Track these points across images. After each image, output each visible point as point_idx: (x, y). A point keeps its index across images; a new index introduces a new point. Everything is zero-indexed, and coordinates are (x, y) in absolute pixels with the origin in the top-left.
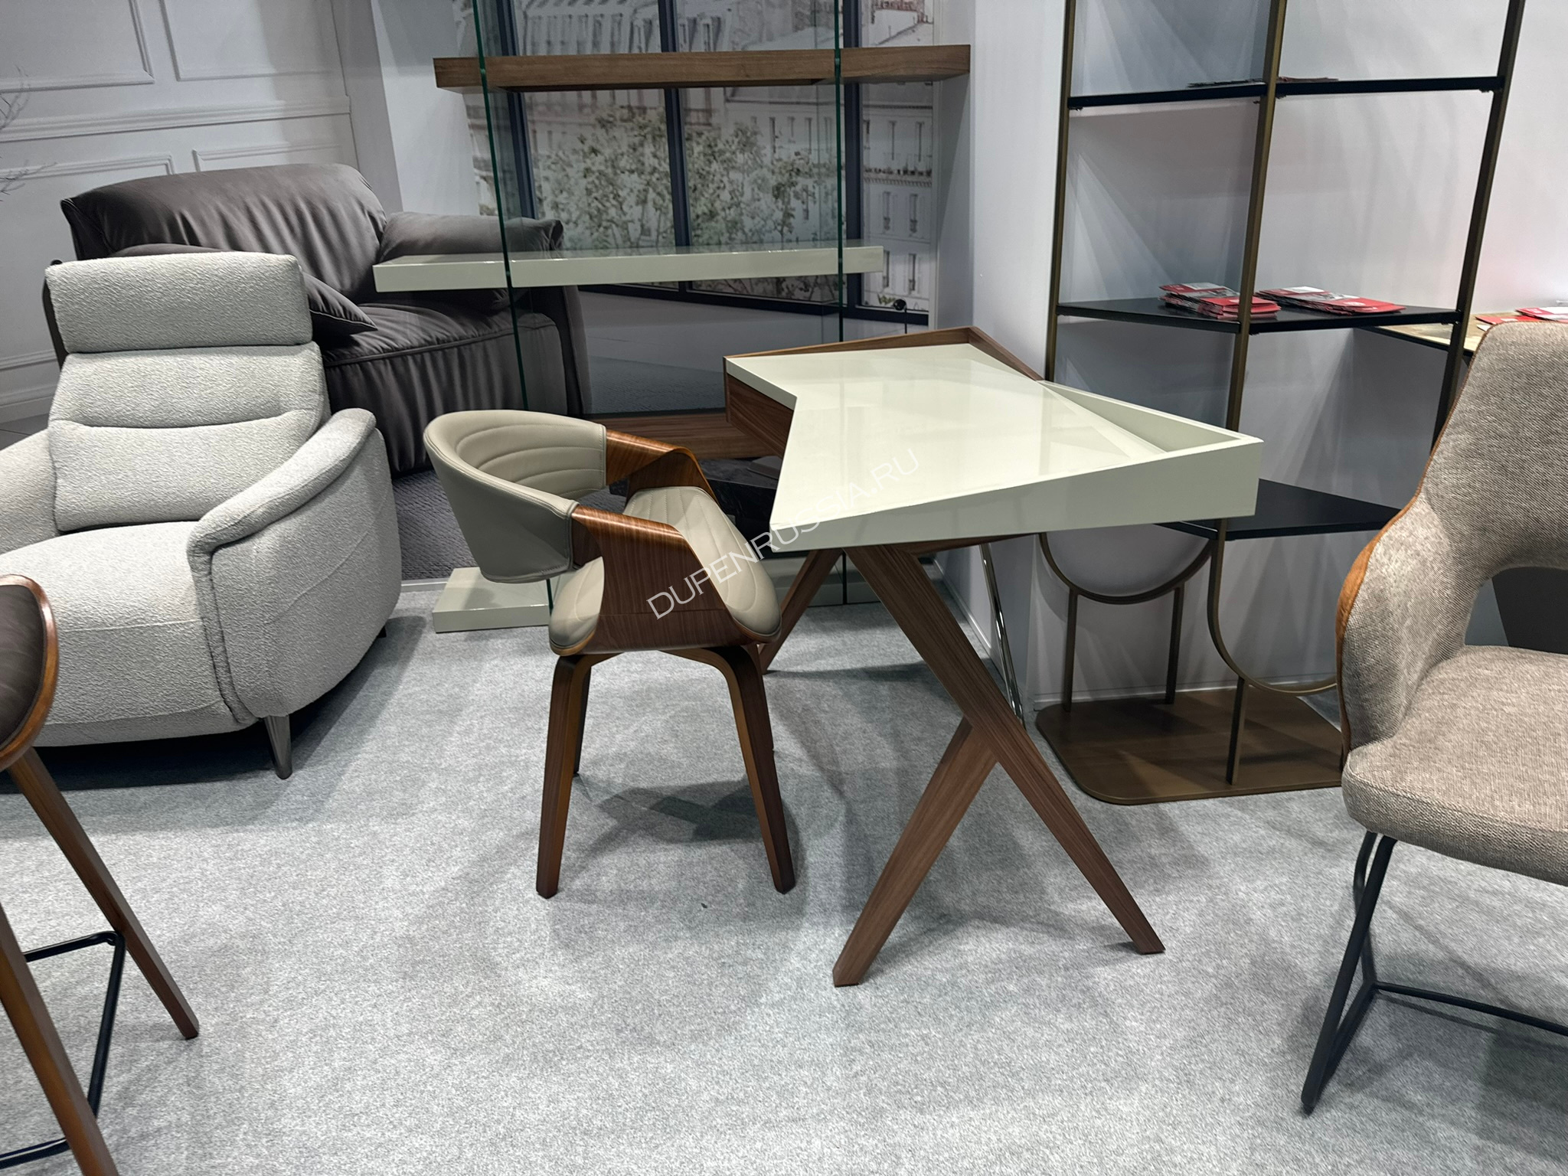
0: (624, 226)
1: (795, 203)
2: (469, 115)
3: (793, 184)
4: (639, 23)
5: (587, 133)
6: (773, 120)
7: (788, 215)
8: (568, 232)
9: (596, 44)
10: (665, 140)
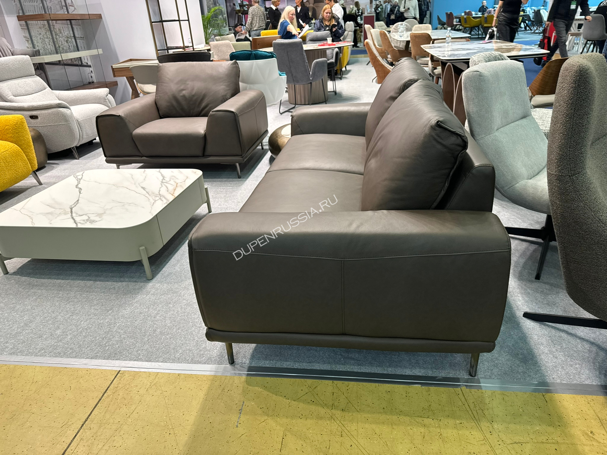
0: (48, 50)
1: (70, 44)
2: (20, 26)
3: (68, 40)
4: (40, 7)
5: (38, 30)
6: (62, 27)
7: (69, 46)
8: (41, 52)
9: (35, 11)
10: (49, 31)
